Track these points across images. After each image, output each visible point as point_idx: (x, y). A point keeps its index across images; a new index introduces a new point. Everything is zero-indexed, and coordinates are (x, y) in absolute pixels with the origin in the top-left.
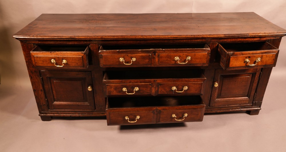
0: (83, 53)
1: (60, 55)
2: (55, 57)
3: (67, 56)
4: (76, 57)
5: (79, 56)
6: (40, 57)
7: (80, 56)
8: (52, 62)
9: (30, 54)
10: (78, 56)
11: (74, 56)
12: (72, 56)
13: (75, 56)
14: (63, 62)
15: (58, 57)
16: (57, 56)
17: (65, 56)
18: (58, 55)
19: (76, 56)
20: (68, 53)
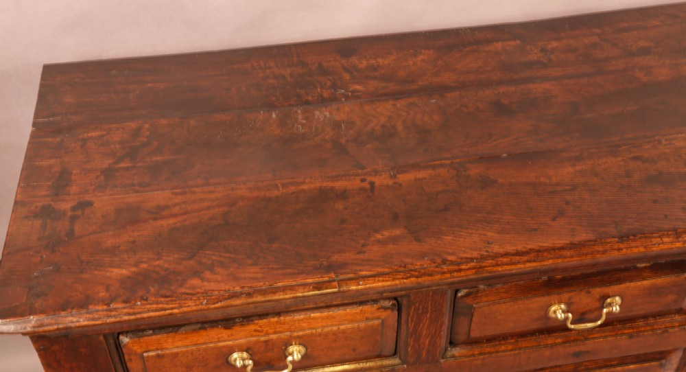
0: (385, 308)
1: (275, 333)
2: (249, 342)
3: (308, 332)
4: (353, 329)
5: (370, 323)
6: (176, 354)
7: (373, 319)
8: (239, 364)
9: (118, 345)
10: (362, 325)
11: (342, 327)
12: (335, 328)
13: (350, 326)
14: (290, 358)
15: (266, 342)
16: (262, 339)
17: (301, 333)
18: (267, 334)
19: (356, 325)
20: (315, 318)
